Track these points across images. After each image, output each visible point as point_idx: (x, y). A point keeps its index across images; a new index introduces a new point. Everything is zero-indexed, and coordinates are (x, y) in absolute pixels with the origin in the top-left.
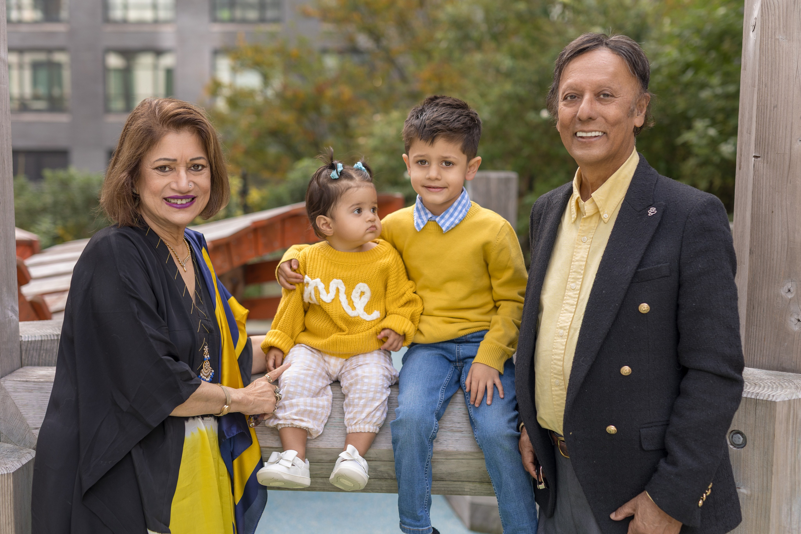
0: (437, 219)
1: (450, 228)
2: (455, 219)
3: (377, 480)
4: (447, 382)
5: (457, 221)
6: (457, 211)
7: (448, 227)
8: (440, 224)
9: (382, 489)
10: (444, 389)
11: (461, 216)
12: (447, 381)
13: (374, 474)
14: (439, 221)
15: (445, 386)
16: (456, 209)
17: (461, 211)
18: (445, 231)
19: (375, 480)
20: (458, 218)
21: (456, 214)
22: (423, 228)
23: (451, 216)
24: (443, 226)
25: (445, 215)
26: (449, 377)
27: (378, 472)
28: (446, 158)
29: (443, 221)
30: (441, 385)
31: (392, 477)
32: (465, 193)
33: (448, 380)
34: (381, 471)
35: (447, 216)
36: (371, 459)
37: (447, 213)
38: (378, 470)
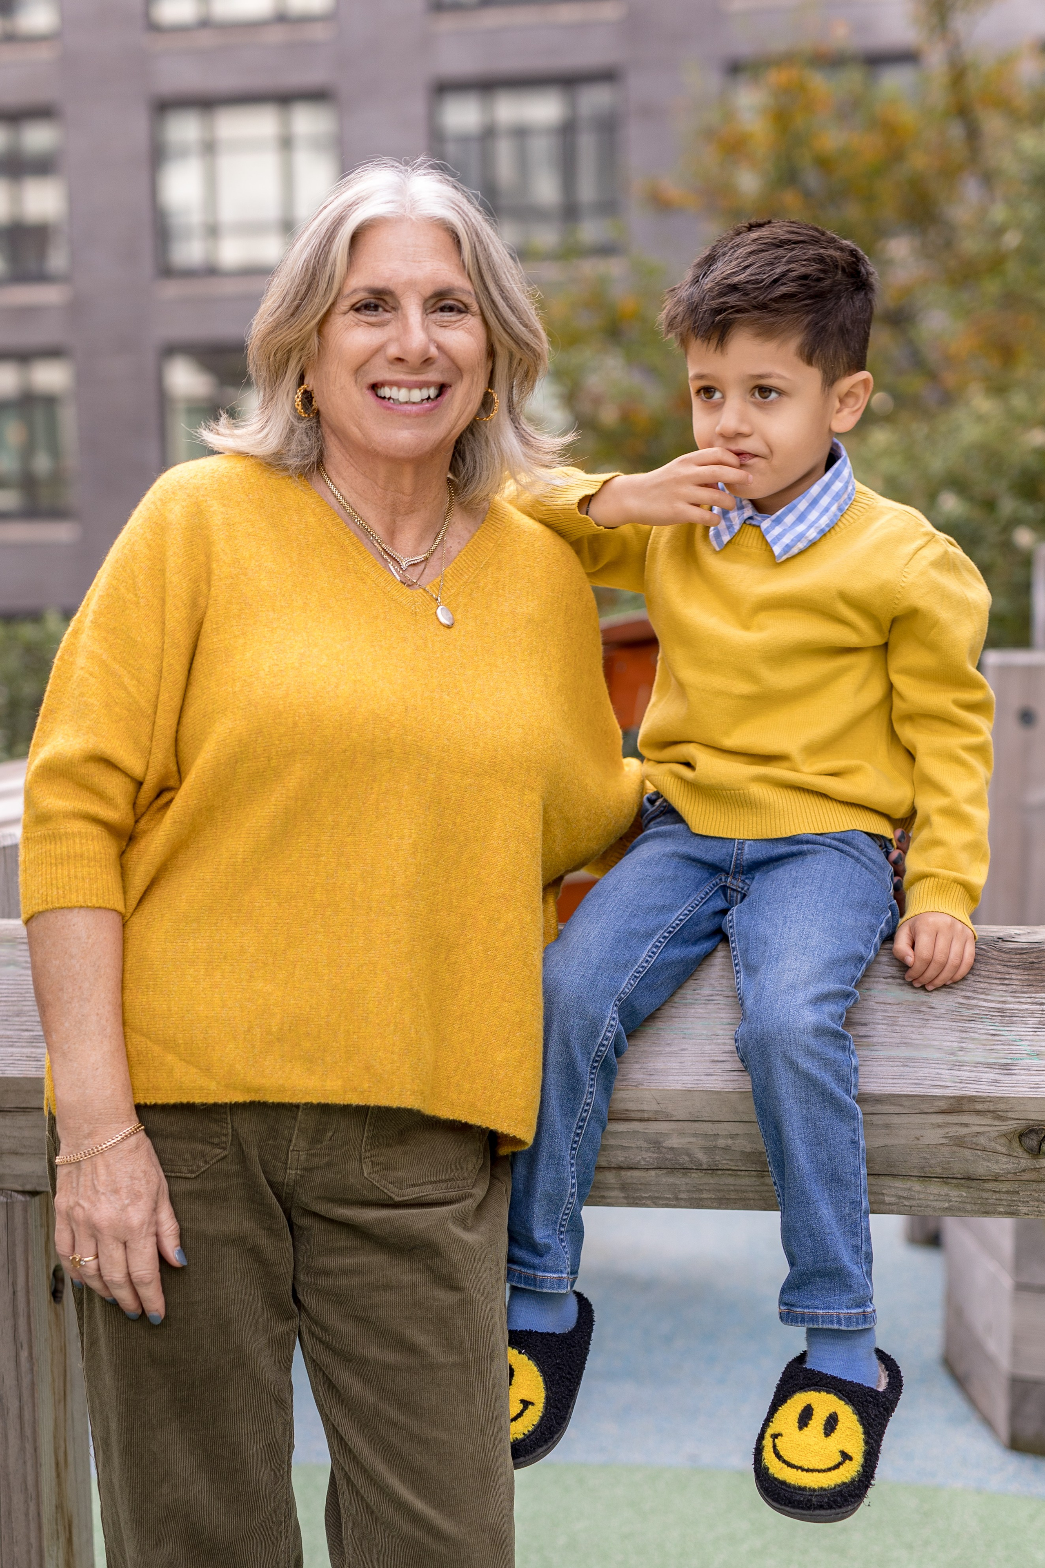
0: (765, 525)
1: (795, 550)
2: (810, 527)
3: (665, 1171)
4: (678, 922)
5: (812, 534)
6: (816, 507)
7: (788, 548)
8: (769, 538)
9: (677, 1199)
10: (665, 938)
11: (824, 521)
12: (681, 920)
13: (656, 1155)
14: (768, 531)
15: (670, 932)
16: (814, 502)
17: (826, 510)
18: (780, 556)
19: (658, 1171)
20: (816, 525)
21: (813, 515)
22: (729, 542)
23: (801, 518)
24: (775, 544)
25: (785, 514)
26: (686, 912)
27: (664, 1150)
28: (761, 377)
29: (778, 530)
30: (659, 927)
31: (701, 1165)
32: (845, 462)
33: (681, 917)
34: (672, 1149)
35: (790, 519)
36: (646, 1116)
37: (790, 511)
38: (664, 1145)
